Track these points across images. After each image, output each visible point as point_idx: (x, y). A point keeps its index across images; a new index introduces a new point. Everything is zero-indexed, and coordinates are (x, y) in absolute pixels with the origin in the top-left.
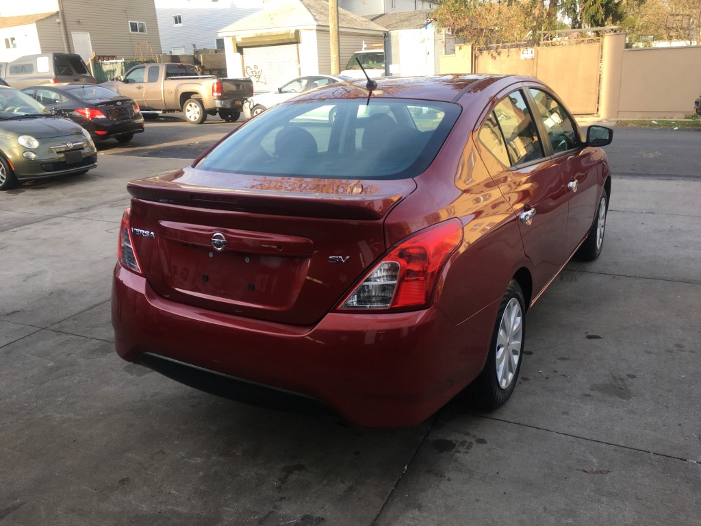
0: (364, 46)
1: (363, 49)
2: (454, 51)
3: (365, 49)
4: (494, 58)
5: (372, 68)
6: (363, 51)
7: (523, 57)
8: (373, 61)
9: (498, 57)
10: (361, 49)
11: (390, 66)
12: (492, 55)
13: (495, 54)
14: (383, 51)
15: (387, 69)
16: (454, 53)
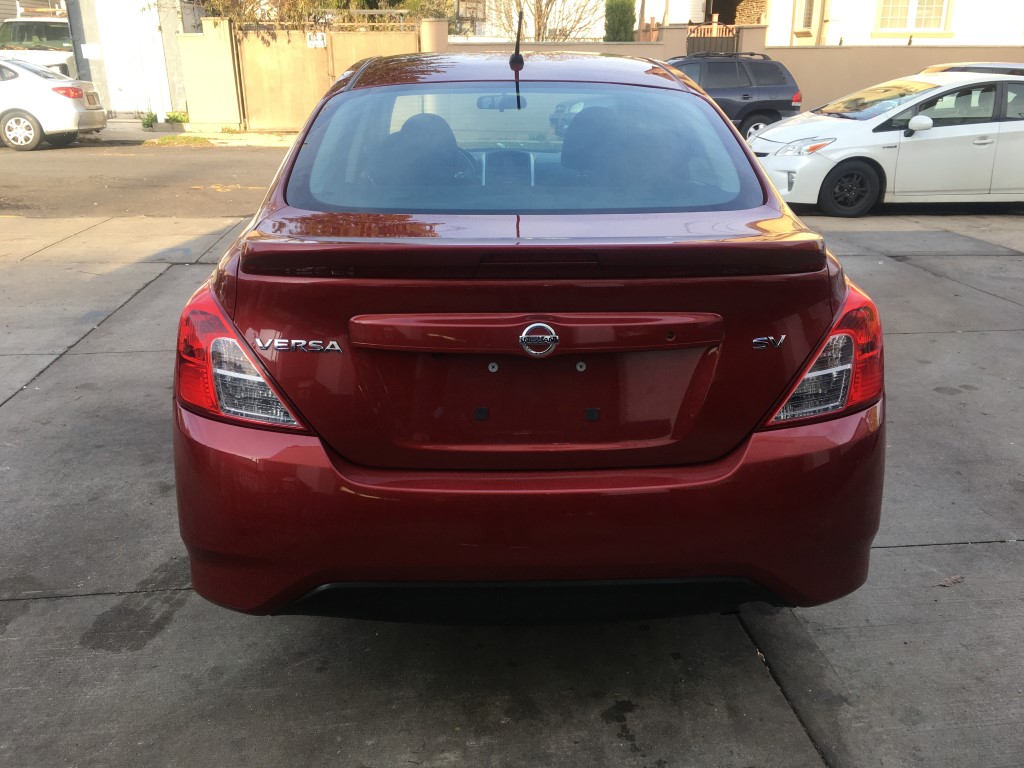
0: (20, 10)
1: (18, 15)
2: (198, 28)
3: (22, 15)
4: (268, 43)
5: (46, 49)
6: (19, 19)
7: (310, 45)
8: (40, 36)
9: (273, 43)
10: (15, 15)
11: (82, 46)
12: (263, 38)
13: (268, 38)
14: (66, 20)
15: (76, 50)
16: (201, 31)
